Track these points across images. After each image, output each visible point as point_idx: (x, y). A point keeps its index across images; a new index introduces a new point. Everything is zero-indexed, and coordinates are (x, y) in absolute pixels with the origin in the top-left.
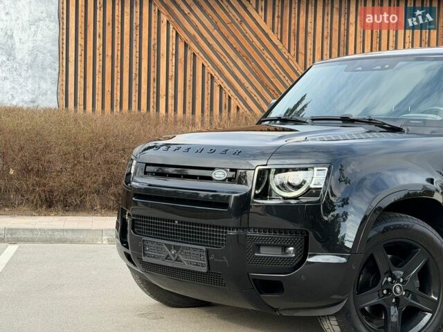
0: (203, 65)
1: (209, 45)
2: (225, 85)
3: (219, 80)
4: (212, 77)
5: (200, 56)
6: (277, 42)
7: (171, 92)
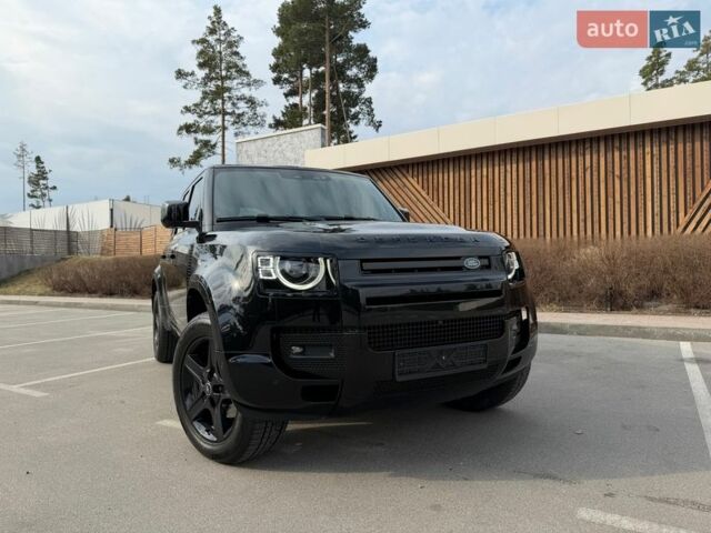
6: (425, 196)
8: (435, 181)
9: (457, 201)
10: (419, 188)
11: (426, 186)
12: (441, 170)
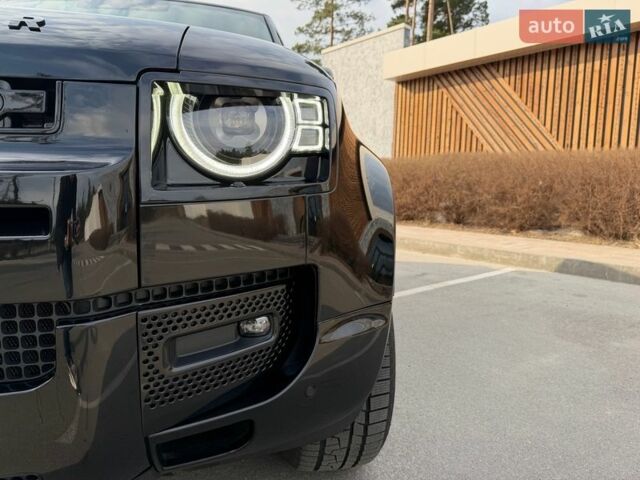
0: (467, 125)
2: (479, 136)
3: (476, 133)
4: (472, 133)
6: (517, 99)
7: (447, 145)
8: (531, 80)
9: (557, 105)
10: (510, 90)
11: (518, 86)
12: (539, 66)
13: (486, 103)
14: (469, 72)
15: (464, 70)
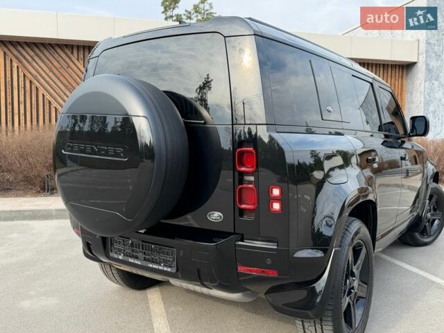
0: (43, 95)
1: (46, 82)
4: (50, 102)
5: (41, 89)
13: (62, 78)
14: (42, 48)
15: (35, 44)
